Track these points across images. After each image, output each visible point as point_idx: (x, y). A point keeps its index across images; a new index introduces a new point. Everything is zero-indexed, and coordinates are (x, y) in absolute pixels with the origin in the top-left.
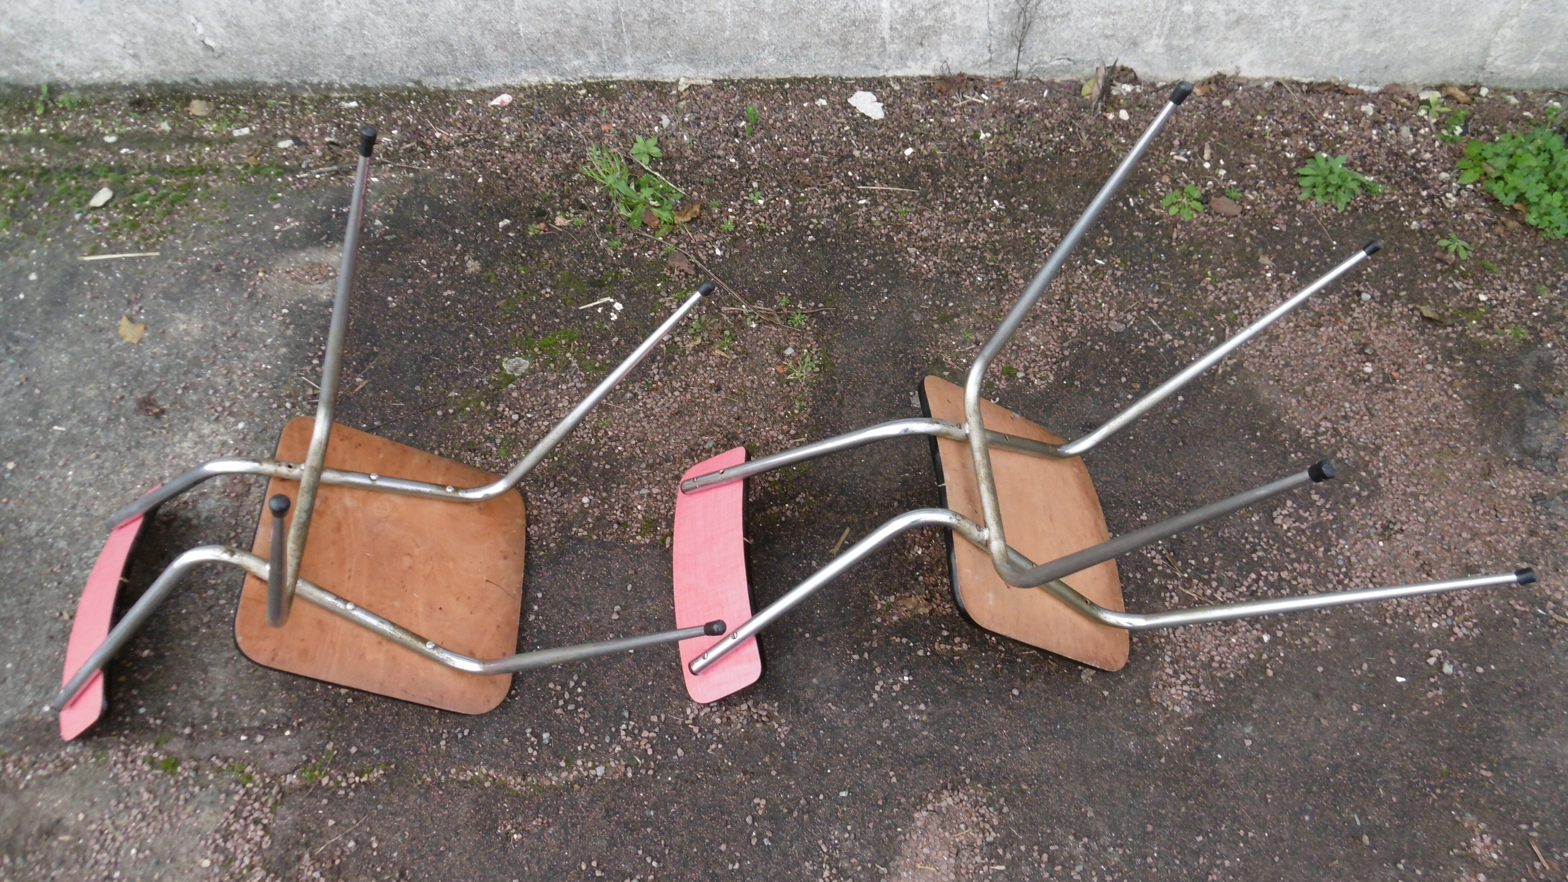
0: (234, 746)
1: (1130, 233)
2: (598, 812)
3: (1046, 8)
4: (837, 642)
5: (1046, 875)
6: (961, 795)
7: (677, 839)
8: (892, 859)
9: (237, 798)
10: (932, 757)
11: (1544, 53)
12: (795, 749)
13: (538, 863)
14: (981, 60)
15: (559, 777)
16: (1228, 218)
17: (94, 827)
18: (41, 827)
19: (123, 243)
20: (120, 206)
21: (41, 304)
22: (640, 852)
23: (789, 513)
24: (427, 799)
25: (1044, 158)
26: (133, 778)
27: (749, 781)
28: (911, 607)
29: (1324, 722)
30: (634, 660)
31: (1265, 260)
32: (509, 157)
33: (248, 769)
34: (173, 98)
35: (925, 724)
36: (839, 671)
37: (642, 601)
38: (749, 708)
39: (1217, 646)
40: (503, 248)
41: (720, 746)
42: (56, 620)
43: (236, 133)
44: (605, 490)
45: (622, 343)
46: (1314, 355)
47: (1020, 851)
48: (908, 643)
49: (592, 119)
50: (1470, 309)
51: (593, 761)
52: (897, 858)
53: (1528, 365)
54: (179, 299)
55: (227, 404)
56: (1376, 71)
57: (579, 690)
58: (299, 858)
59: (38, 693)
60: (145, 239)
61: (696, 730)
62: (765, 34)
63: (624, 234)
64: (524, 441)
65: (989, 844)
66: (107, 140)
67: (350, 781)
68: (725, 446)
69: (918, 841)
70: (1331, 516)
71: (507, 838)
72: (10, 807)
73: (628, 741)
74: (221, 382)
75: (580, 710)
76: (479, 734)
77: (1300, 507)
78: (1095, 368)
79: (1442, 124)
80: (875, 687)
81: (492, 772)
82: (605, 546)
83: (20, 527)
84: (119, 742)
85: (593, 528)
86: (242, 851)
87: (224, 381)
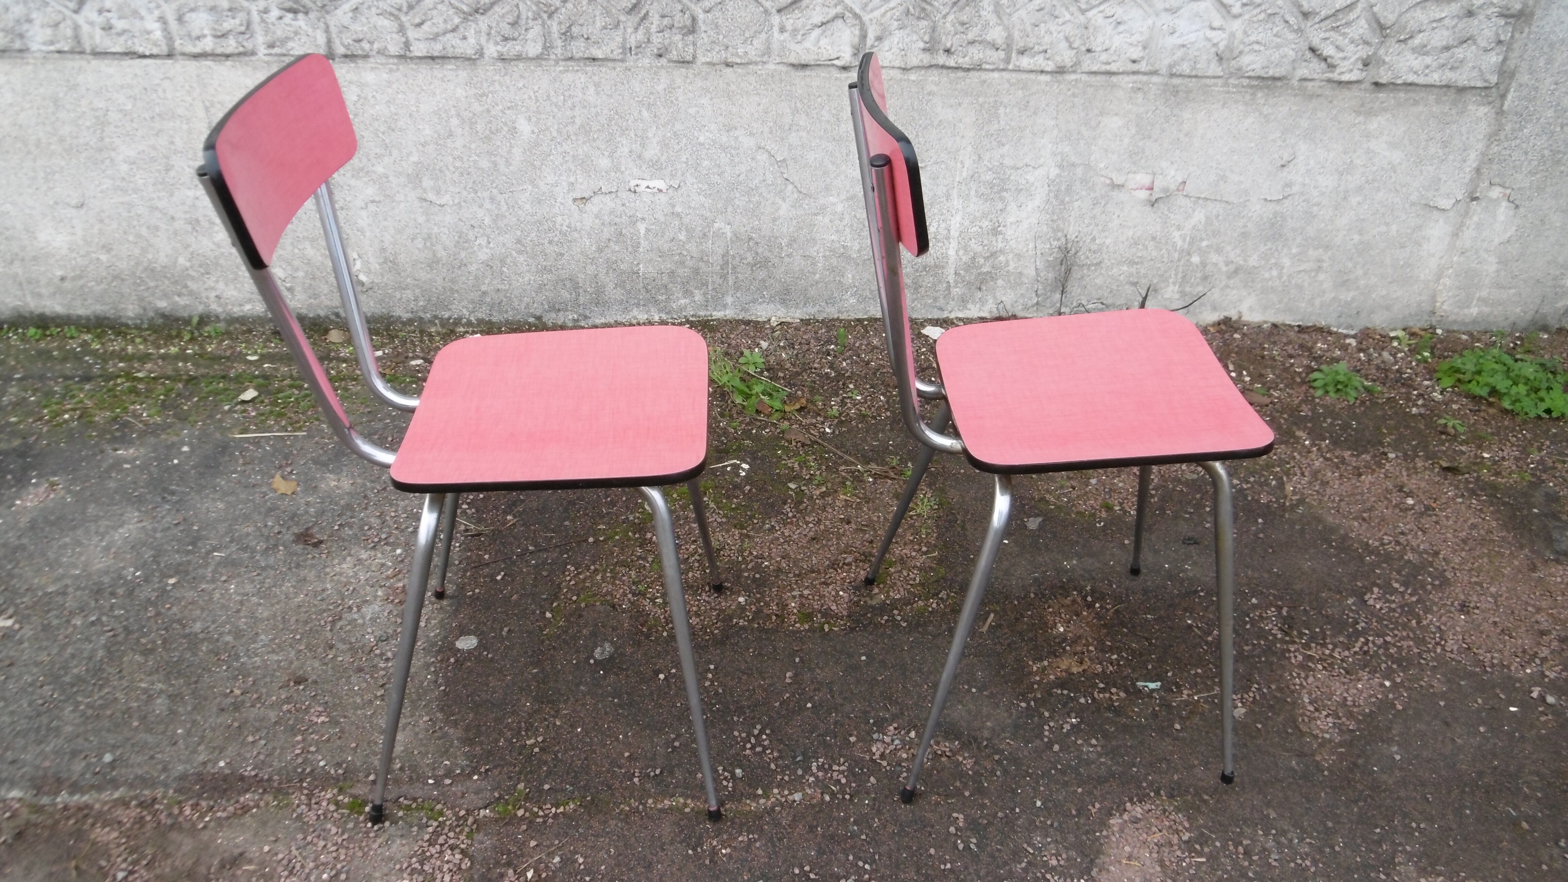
0: (423, 789)
2: (801, 828)
3: (1083, 257)
4: (1003, 694)
5: (1246, 864)
6: (1148, 805)
7: (885, 848)
8: (1097, 858)
9: (430, 829)
10: (1114, 778)
11: (1479, 298)
12: (983, 775)
13: (749, 871)
14: (1030, 303)
15: (758, 803)
17: (280, 856)
18: (222, 860)
19: (271, 426)
20: (266, 401)
21: (194, 467)
22: (851, 858)
23: (934, 605)
24: (627, 823)
26: (319, 816)
27: (945, 801)
28: (1064, 668)
29: (1459, 741)
30: (813, 713)
31: (1299, 433)
33: (439, 807)
34: (311, 330)
35: (1100, 755)
36: (1011, 716)
37: (811, 669)
39: (1347, 691)
41: (910, 775)
42: (226, 696)
44: (759, 592)
46: (1362, 494)
47: (1216, 846)
48: (1068, 695)
50: (1479, 462)
51: (789, 790)
52: (1101, 856)
53: (1538, 497)
54: (328, 465)
55: (384, 536)
56: (1351, 316)
57: (764, 737)
58: (502, 875)
59: (212, 753)
60: (291, 424)
61: (884, 763)
63: (741, 418)
65: (1185, 842)
66: (250, 358)
67: (547, 812)
68: (863, 561)
69: (1118, 842)
70: (1414, 599)
71: (714, 852)
72: (187, 844)
73: (820, 774)
74: (375, 522)
75: (768, 752)
76: (671, 773)
77: (1385, 593)
78: (1180, 502)
79: (1413, 351)
80: (1046, 727)
81: (689, 801)
82: (767, 631)
83: (184, 627)
84: (301, 788)
85: (753, 618)
86: (441, 871)
87: (378, 521)
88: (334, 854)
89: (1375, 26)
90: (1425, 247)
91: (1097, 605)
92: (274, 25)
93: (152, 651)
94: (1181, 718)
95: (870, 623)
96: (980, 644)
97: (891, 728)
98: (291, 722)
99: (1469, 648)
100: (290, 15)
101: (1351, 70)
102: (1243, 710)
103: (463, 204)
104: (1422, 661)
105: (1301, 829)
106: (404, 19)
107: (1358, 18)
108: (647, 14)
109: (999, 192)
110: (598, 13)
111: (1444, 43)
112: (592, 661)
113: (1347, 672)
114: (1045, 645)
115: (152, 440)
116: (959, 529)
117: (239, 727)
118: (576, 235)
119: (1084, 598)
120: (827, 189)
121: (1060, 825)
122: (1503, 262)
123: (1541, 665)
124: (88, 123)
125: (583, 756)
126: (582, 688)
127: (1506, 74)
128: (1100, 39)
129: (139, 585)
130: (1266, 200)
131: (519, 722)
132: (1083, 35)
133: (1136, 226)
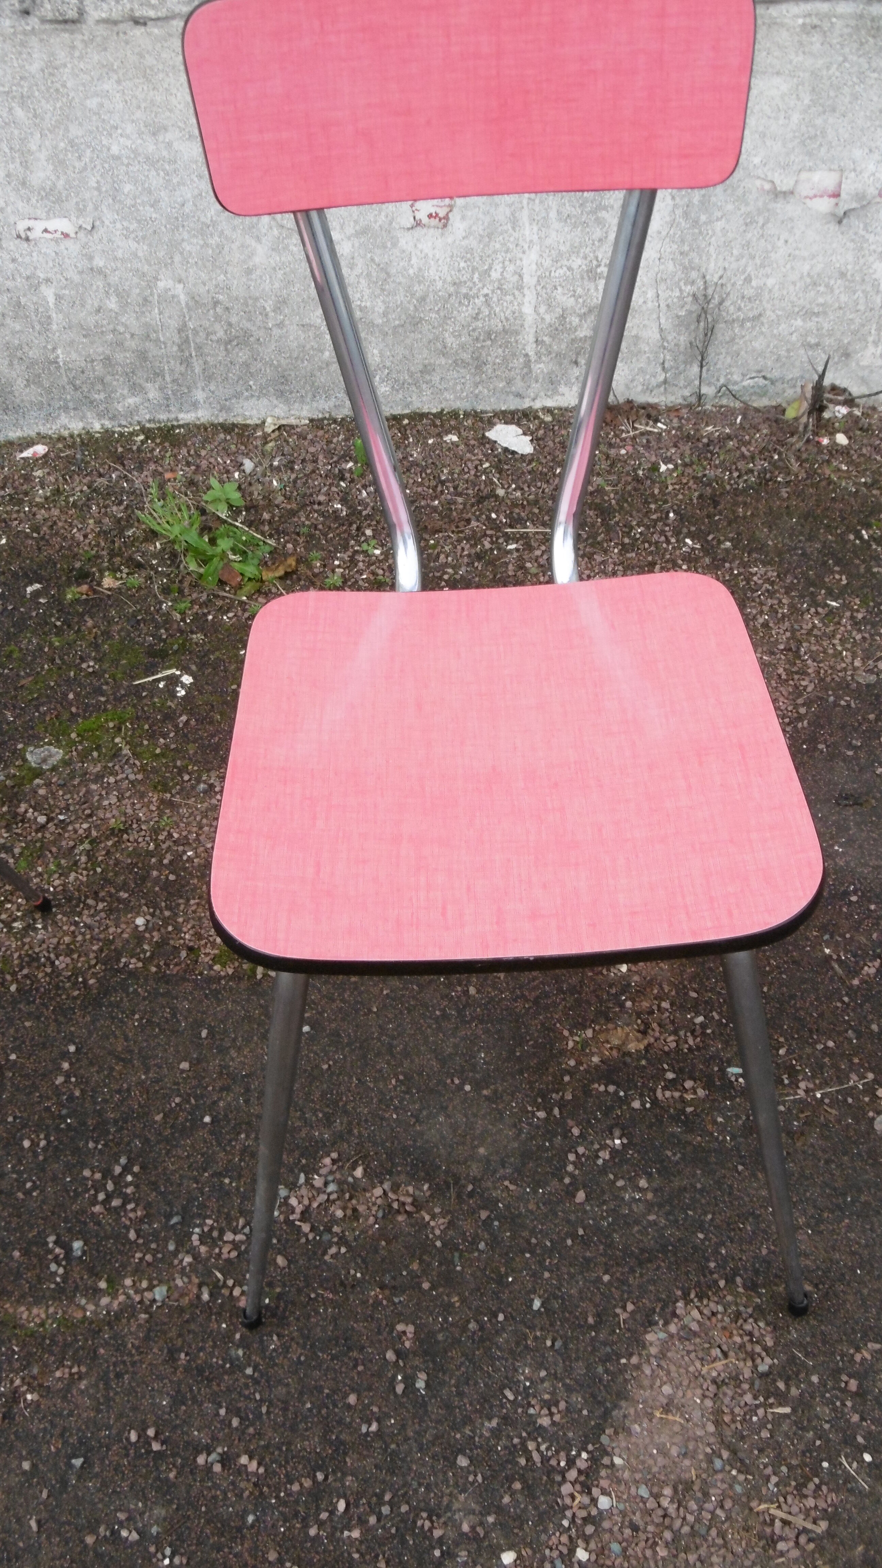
1: (868, 570)
2: (155, 1354)
3: (732, 309)
4: (513, 1094)
5: (856, 1418)
6: (712, 1305)
7: (281, 1391)
8: (616, 1406)
10: (665, 1251)
12: (457, 1249)
13: (62, 1435)
14: (654, 382)
15: (97, 1305)
22: (222, 1412)
25: (745, 490)
27: (389, 1300)
28: (616, 1042)
30: (211, 1133)
32: (42, 514)
35: (650, 1206)
36: (519, 1135)
37: (222, 1051)
38: (385, 1193)
40: (31, 618)
41: (343, 1250)
44: (168, 908)
45: (193, 722)
47: (811, 1383)
48: (616, 1093)
49: (152, 467)
51: (150, 1280)
52: (623, 1404)
57: (129, 1178)
61: (306, 1228)
63: (195, 596)
64: (54, 850)
65: (763, 1375)
69: (654, 1376)
71: (14, 1398)
73: (203, 1249)
75: (130, 1207)
78: (843, 727)
80: (572, 1157)
85: (152, 957)
96: (492, 999)
97: (327, 1161)
109: (594, 212)
114: (594, 1000)
121: (565, 1345)
133: (813, 256)
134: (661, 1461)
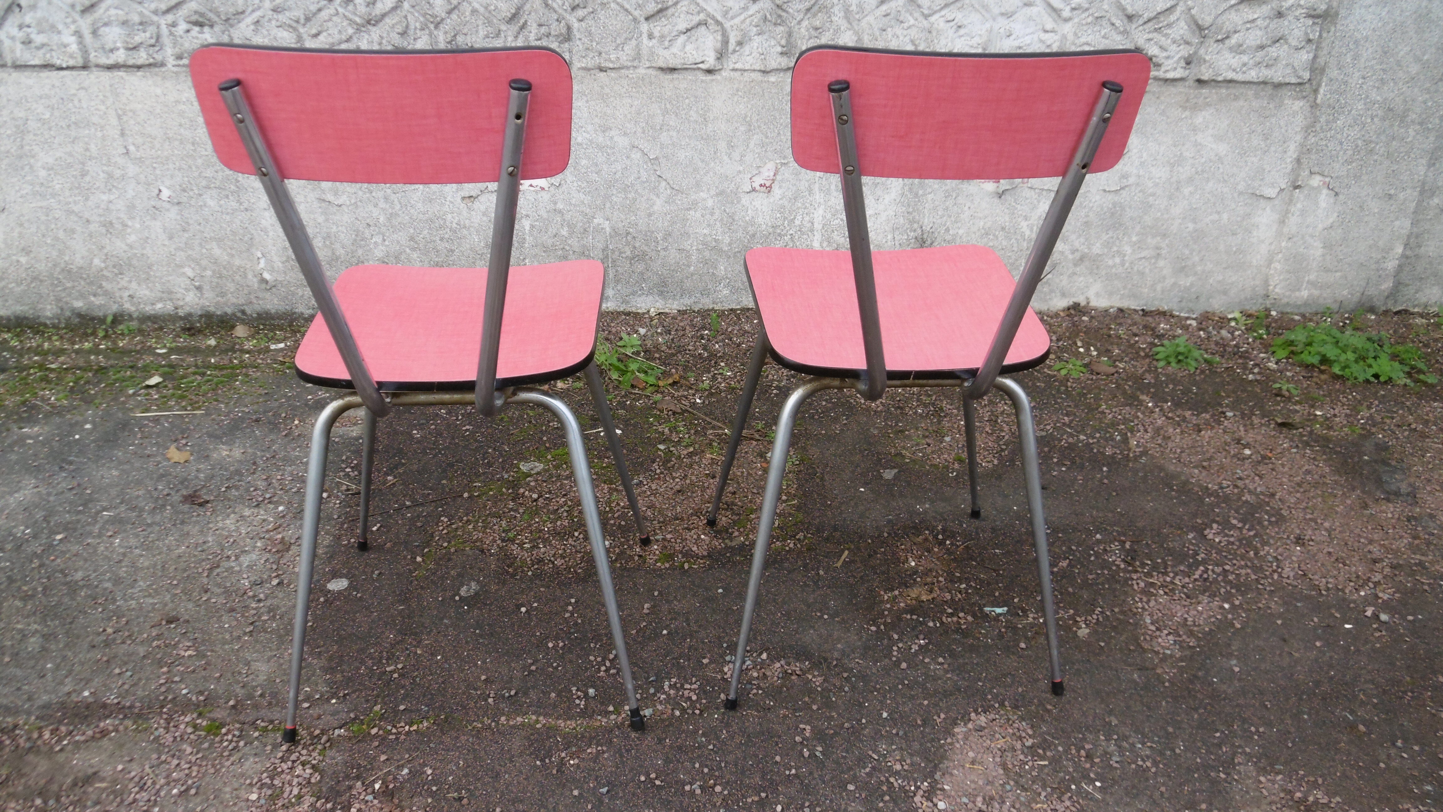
0: (281, 712)
1: (1034, 384)
4: (854, 620)
5: (1088, 766)
6: (992, 715)
7: (730, 758)
8: (941, 763)
9: (284, 748)
10: (959, 690)
11: (1308, 282)
12: (831, 691)
15: (608, 719)
16: (1107, 376)
17: (133, 774)
18: (75, 778)
19: (171, 407)
20: (170, 386)
21: (94, 441)
22: (697, 765)
23: (791, 545)
24: (478, 738)
26: (175, 738)
27: (793, 714)
28: (914, 596)
29: (1297, 655)
30: (668, 639)
31: (1143, 397)
34: (219, 327)
35: (947, 672)
36: (861, 639)
37: (669, 602)
38: (782, 666)
39: (1188, 612)
41: (760, 692)
42: (99, 634)
43: (273, 347)
44: (623, 537)
46: (1202, 446)
47: (1058, 751)
48: (917, 620)
50: (1312, 419)
52: (945, 761)
54: (221, 438)
55: (268, 496)
56: (1190, 301)
58: (350, 788)
59: (78, 684)
60: (191, 405)
62: (721, 269)
63: (617, 393)
64: (545, 510)
65: (1028, 747)
66: (158, 351)
67: (400, 730)
68: (726, 510)
69: (962, 748)
70: (1252, 533)
71: (562, 762)
72: (43, 765)
73: (672, 692)
74: (261, 484)
76: (526, 694)
77: (1224, 529)
79: (1249, 329)
80: (895, 648)
81: (541, 718)
82: (629, 570)
83: (66, 576)
84: (161, 713)
85: (616, 560)
86: (291, 785)
87: (264, 484)
88: (187, 771)
89: (1194, 27)
90: (1255, 233)
91: (948, 542)
92: (181, 37)
93: (32, 596)
94: (1026, 638)
95: (729, 561)
96: (833, 578)
98: (159, 656)
99: (1305, 575)
100: (197, 29)
101: (1175, 69)
102: (1087, 631)
103: (359, 204)
104: (1260, 586)
105: (1143, 734)
106: (302, 30)
107: (1178, 19)
108: (525, 23)
110: (480, 22)
111: (1259, 42)
112: (457, 598)
113: (1188, 597)
114: (896, 577)
115: (58, 420)
116: (818, 480)
117: (108, 661)
118: (465, 232)
119: (936, 537)
120: (698, 184)
121: (905, 733)
122: (1328, 246)
123: (1375, 587)
124: (9, 132)
125: (440, 680)
126: (446, 621)
127: (1317, 70)
128: (943, 42)
129: (27, 541)
130: (1105, 191)
131: (381, 652)
132: (927, 39)
133: (986, 217)
134: (973, 786)
